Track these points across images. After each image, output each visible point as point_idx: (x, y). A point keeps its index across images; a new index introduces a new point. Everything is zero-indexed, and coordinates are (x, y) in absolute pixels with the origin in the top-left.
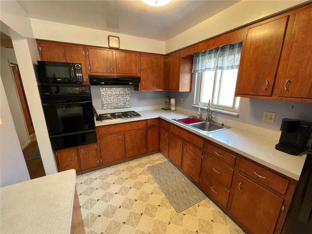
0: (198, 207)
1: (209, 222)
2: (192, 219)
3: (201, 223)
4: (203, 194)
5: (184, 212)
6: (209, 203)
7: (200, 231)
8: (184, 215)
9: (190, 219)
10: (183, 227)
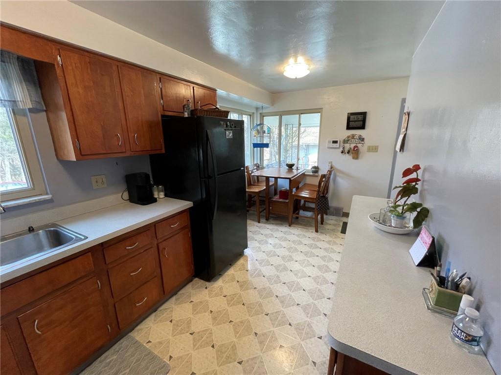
0: (151, 342)
1: (174, 325)
2: (176, 344)
3: (178, 333)
4: (121, 341)
5: (166, 359)
6: (141, 329)
7: (189, 331)
8: (171, 357)
9: (177, 347)
10: (192, 352)
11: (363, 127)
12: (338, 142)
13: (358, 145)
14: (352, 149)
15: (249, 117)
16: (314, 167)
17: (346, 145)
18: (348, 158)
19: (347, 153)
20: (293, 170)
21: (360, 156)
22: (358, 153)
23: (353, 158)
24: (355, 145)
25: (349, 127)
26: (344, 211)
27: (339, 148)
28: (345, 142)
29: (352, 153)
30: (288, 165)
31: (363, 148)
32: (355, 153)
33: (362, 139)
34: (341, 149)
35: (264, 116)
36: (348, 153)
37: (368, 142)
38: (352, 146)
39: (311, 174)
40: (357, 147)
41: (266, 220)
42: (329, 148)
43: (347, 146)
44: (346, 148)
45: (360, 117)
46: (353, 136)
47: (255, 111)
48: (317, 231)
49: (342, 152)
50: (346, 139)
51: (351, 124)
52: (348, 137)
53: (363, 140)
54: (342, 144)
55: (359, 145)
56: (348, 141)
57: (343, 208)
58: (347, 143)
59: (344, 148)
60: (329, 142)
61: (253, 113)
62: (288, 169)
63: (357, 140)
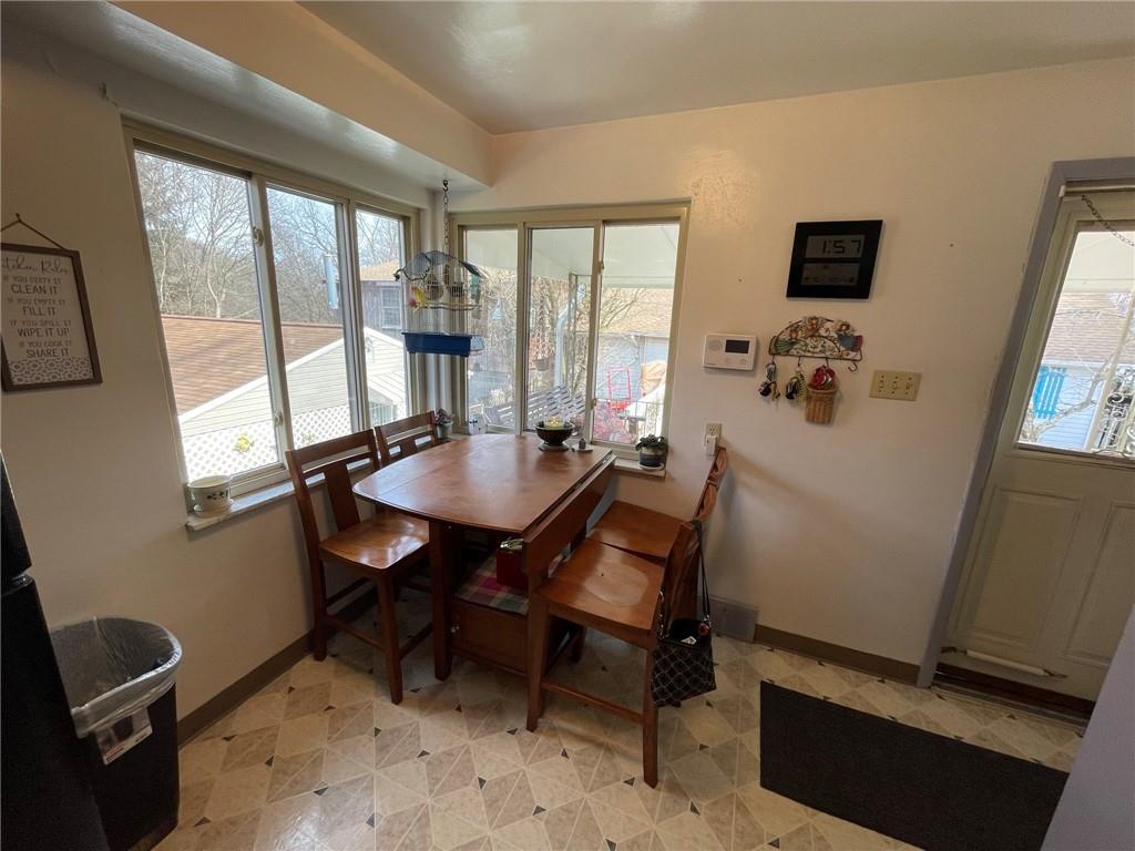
11: (860, 288)
12: (752, 348)
13: (835, 365)
14: (808, 380)
15: (401, 224)
16: (649, 442)
17: (781, 361)
18: (789, 415)
19: (783, 398)
20: (567, 454)
21: (841, 410)
22: (832, 400)
23: (811, 418)
24: (821, 363)
25: (798, 287)
26: (761, 622)
27: (751, 373)
28: (779, 347)
29: (809, 399)
30: (544, 432)
31: (853, 380)
32: (819, 396)
33: (851, 342)
34: (761, 378)
35: (462, 228)
36: (790, 396)
37: (875, 356)
38: (810, 366)
39: (637, 466)
40: (832, 373)
41: (438, 676)
42: (712, 369)
43: (788, 368)
44: (780, 373)
45: (852, 245)
46: (814, 327)
47: (424, 205)
48: (651, 778)
49: (766, 392)
50: (785, 337)
51: (811, 273)
52: (794, 328)
53: (856, 343)
54: (765, 358)
55: (838, 366)
56: (792, 343)
57: (756, 613)
58: (787, 353)
59: (772, 374)
60: (712, 345)
61: (419, 211)
62: (546, 451)
63: (829, 343)
